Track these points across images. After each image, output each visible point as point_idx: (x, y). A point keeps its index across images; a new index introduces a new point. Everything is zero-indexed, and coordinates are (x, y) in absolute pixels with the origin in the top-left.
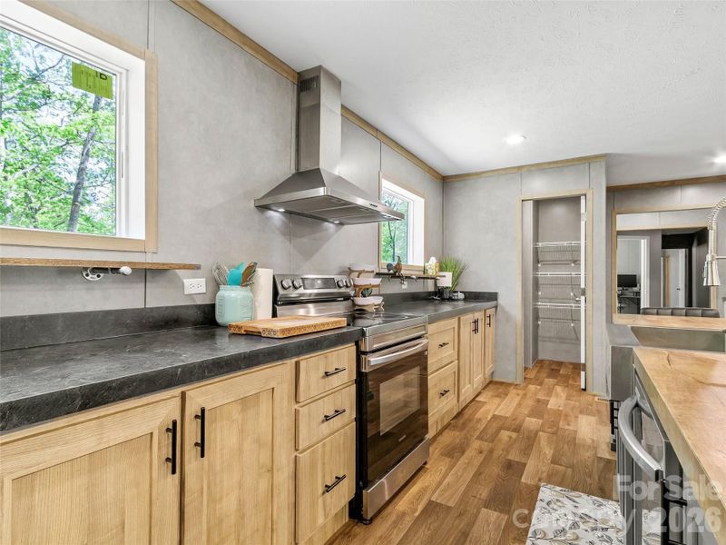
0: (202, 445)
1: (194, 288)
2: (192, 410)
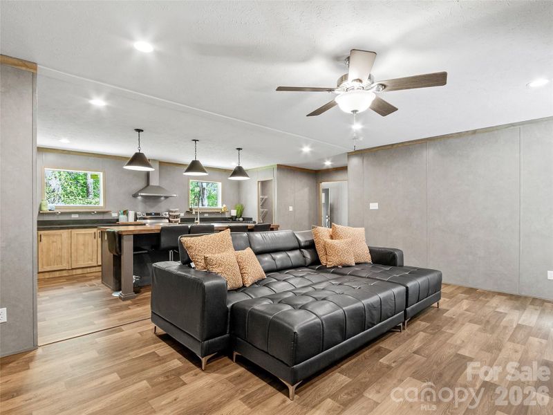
1: (114, 215)
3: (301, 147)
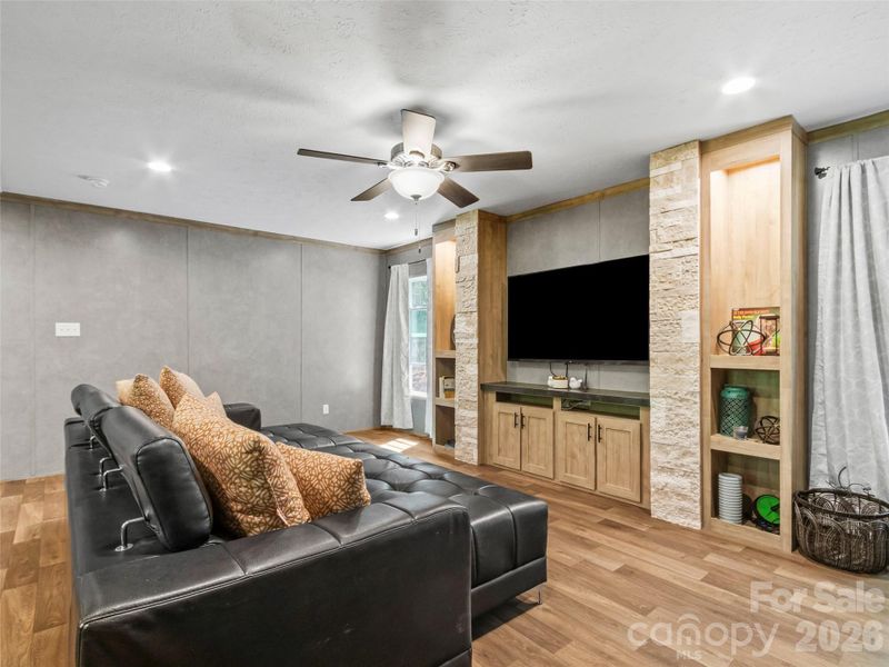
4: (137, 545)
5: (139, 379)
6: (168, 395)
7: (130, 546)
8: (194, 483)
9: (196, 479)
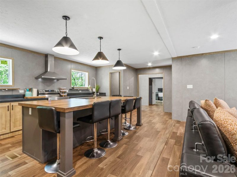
0: (13, 109)
1: (21, 92)
2: (11, 105)
3: (153, 52)
4: (200, 151)
5: (206, 101)
6: (216, 106)
7: (198, 150)
8: (219, 139)
9: (220, 138)
